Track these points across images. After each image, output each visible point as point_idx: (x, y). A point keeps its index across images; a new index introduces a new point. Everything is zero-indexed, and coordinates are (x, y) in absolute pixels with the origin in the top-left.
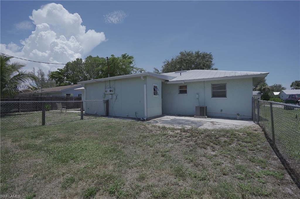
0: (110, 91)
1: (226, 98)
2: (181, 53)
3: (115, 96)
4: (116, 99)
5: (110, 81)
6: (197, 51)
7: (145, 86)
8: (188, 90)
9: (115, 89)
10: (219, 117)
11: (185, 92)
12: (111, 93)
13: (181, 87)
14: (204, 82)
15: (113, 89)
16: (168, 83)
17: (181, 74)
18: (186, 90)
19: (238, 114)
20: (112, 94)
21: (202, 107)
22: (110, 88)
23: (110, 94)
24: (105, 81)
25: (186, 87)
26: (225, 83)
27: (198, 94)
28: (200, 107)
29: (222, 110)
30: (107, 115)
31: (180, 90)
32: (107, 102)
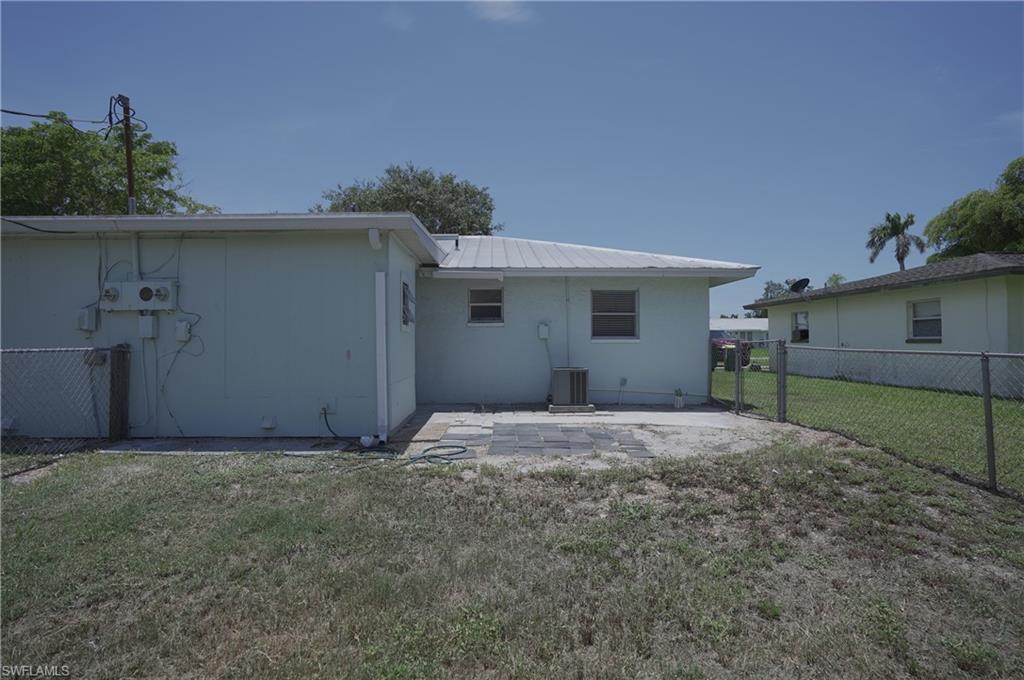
0: (146, 294)
1: (638, 341)
2: (393, 172)
3: (182, 327)
4: (186, 342)
5: (139, 236)
6: (446, 173)
7: (380, 277)
8: (508, 307)
9: (178, 287)
10: (617, 404)
11: (495, 314)
12: (151, 305)
13: (477, 295)
14: (567, 279)
15: (168, 285)
16: (437, 275)
17: (457, 244)
18: (499, 308)
19: (679, 393)
20: (154, 313)
21: (578, 373)
22: (142, 276)
23: (142, 313)
24: (100, 237)
25: (497, 295)
26: (633, 289)
27: (546, 325)
28: (572, 374)
29: (624, 382)
30: (120, 432)
31: (472, 307)
32: (120, 360)
